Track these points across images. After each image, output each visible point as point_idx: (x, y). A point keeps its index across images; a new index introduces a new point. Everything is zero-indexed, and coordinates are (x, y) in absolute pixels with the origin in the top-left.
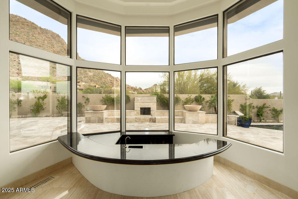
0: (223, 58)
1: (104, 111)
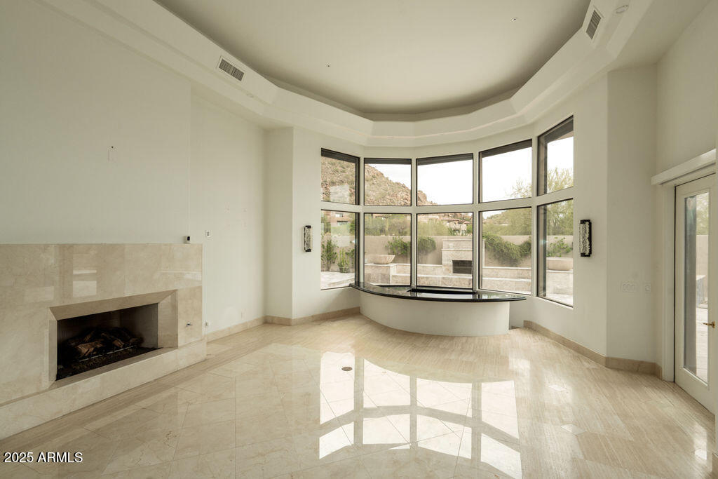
0: (538, 195)
1: (391, 265)
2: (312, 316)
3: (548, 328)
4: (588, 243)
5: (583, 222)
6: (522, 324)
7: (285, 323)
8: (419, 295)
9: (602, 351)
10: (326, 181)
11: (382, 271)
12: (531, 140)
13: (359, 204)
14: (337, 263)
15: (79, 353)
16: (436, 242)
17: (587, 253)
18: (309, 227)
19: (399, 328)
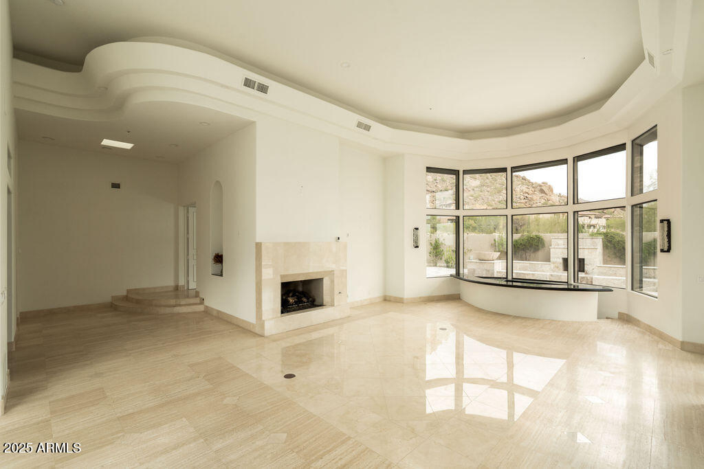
0: (632, 196)
1: (495, 261)
2: (420, 298)
3: (640, 319)
4: (666, 240)
5: (662, 221)
6: (616, 316)
7: (399, 301)
8: (514, 284)
9: (678, 336)
10: (436, 180)
11: (486, 266)
12: (625, 144)
13: (459, 209)
14: (443, 259)
15: (289, 302)
16: (545, 239)
17: (666, 249)
18: (417, 229)
19: (489, 309)
